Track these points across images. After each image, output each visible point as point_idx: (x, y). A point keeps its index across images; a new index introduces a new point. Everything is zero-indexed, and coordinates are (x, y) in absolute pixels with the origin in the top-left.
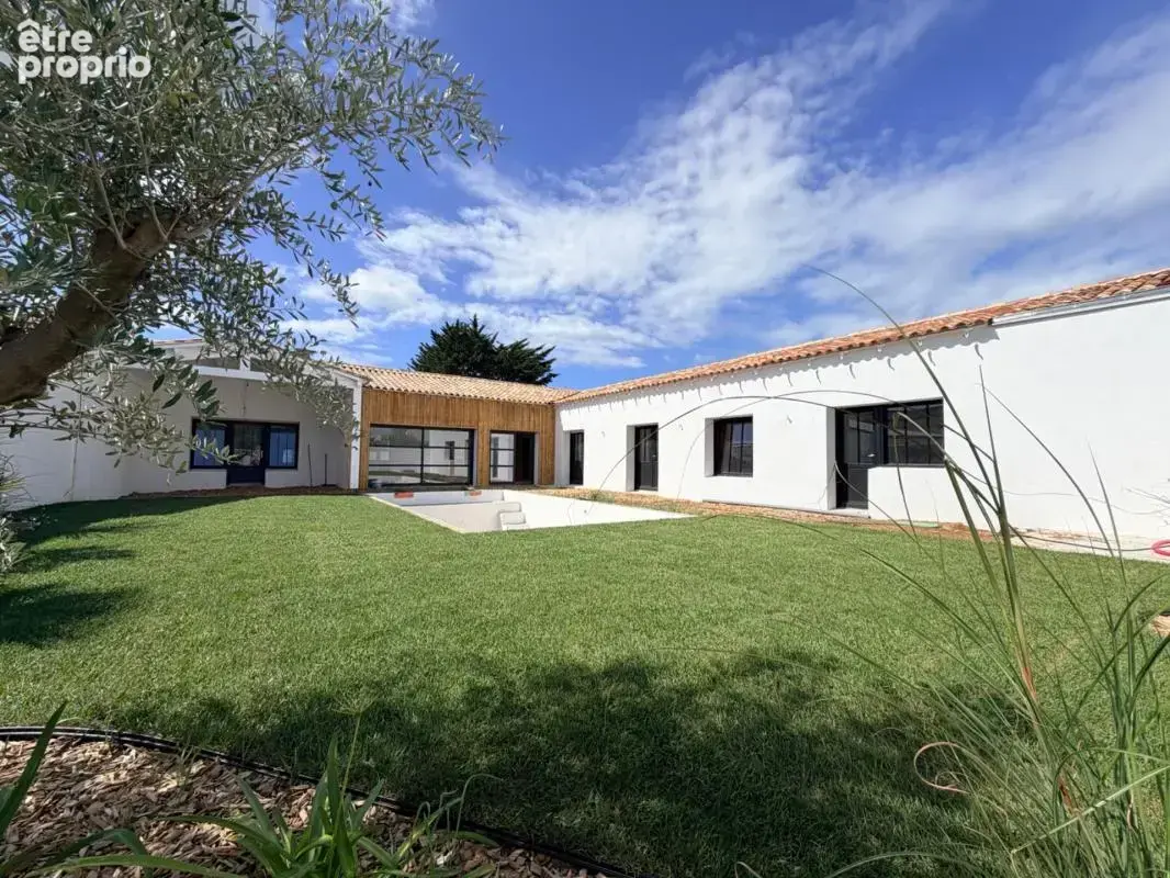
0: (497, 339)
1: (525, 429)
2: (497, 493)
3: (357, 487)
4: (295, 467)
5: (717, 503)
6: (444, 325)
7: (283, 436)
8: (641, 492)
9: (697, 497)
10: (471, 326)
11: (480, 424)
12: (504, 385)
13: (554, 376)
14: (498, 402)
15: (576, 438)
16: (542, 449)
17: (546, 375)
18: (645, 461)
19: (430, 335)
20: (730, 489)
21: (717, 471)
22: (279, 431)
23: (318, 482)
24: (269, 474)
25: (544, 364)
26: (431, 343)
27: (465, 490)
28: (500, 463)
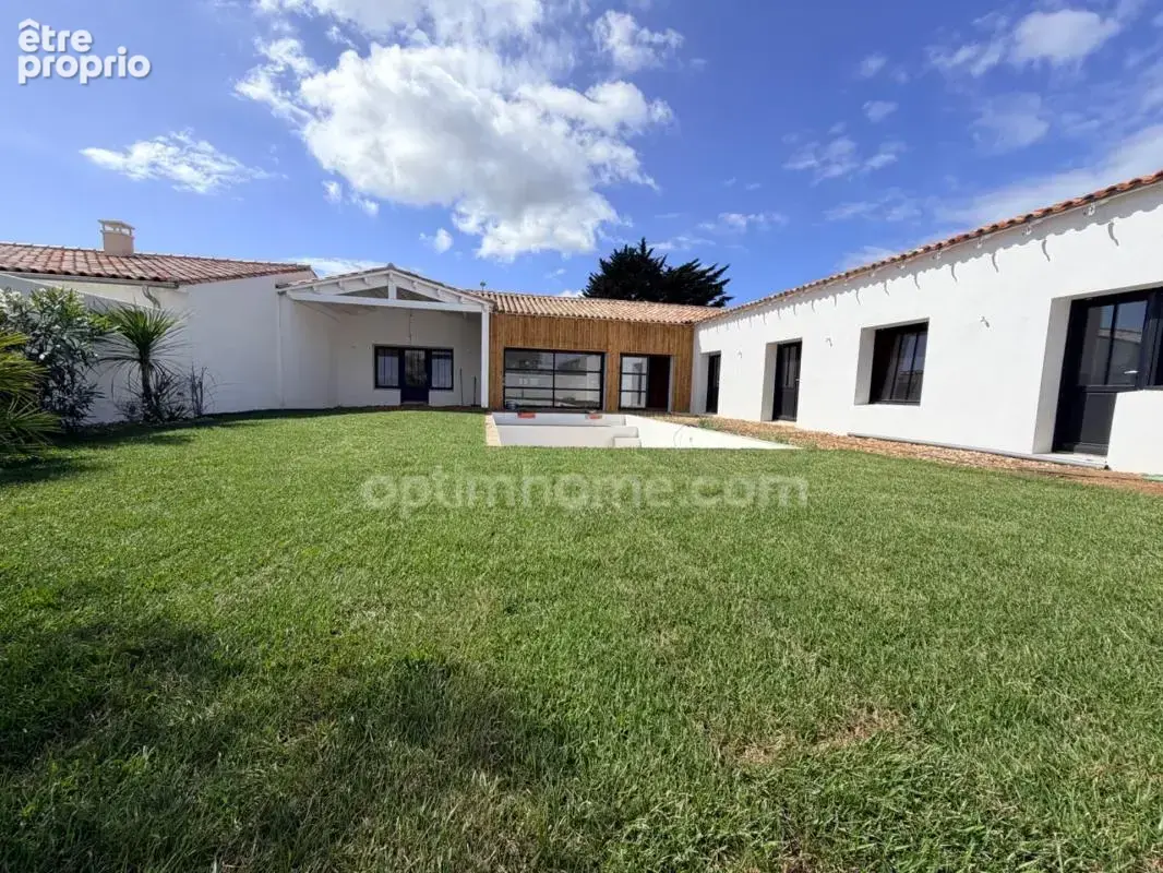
0: (665, 263)
1: (658, 351)
2: (619, 417)
3: (487, 406)
4: (451, 389)
5: (866, 438)
6: (613, 252)
7: (442, 361)
8: (780, 423)
9: (840, 430)
10: (639, 251)
11: (610, 347)
12: (644, 305)
13: (728, 299)
14: (629, 322)
15: (714, 360)
16: (677, 374)
17: (717, 298)
18: (787, 384)
19: (599, 263)
20: (890, 420)
21: (876, 396)
22: (439, 357)
23: (468, 403)
24: (432, 394)
25: (716, 286)
26: (600, 272)
27: (586, 413)
28: (623, 388)
